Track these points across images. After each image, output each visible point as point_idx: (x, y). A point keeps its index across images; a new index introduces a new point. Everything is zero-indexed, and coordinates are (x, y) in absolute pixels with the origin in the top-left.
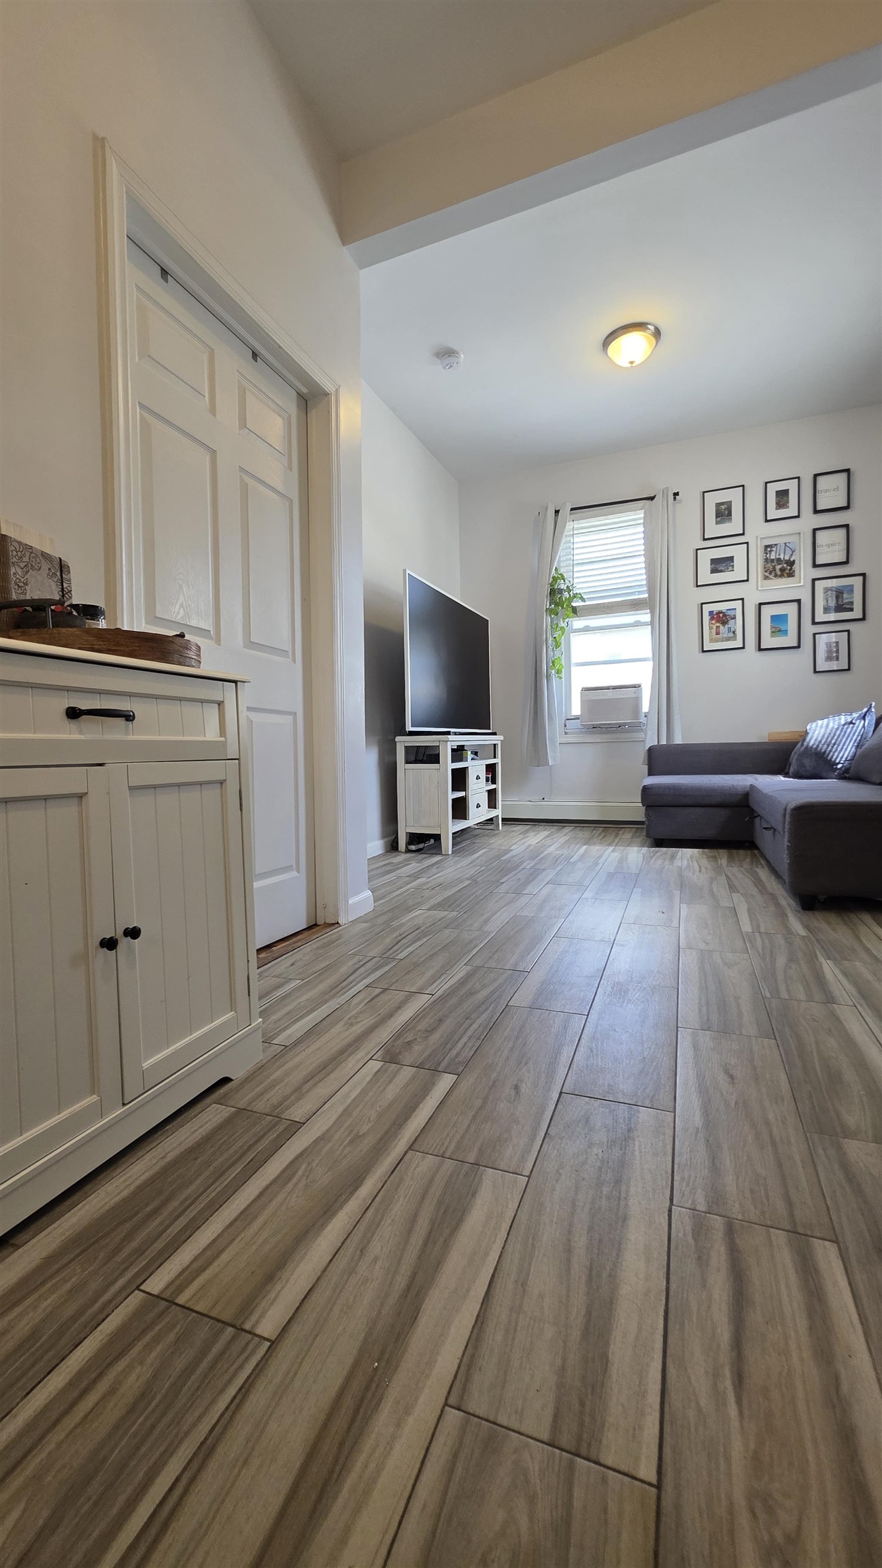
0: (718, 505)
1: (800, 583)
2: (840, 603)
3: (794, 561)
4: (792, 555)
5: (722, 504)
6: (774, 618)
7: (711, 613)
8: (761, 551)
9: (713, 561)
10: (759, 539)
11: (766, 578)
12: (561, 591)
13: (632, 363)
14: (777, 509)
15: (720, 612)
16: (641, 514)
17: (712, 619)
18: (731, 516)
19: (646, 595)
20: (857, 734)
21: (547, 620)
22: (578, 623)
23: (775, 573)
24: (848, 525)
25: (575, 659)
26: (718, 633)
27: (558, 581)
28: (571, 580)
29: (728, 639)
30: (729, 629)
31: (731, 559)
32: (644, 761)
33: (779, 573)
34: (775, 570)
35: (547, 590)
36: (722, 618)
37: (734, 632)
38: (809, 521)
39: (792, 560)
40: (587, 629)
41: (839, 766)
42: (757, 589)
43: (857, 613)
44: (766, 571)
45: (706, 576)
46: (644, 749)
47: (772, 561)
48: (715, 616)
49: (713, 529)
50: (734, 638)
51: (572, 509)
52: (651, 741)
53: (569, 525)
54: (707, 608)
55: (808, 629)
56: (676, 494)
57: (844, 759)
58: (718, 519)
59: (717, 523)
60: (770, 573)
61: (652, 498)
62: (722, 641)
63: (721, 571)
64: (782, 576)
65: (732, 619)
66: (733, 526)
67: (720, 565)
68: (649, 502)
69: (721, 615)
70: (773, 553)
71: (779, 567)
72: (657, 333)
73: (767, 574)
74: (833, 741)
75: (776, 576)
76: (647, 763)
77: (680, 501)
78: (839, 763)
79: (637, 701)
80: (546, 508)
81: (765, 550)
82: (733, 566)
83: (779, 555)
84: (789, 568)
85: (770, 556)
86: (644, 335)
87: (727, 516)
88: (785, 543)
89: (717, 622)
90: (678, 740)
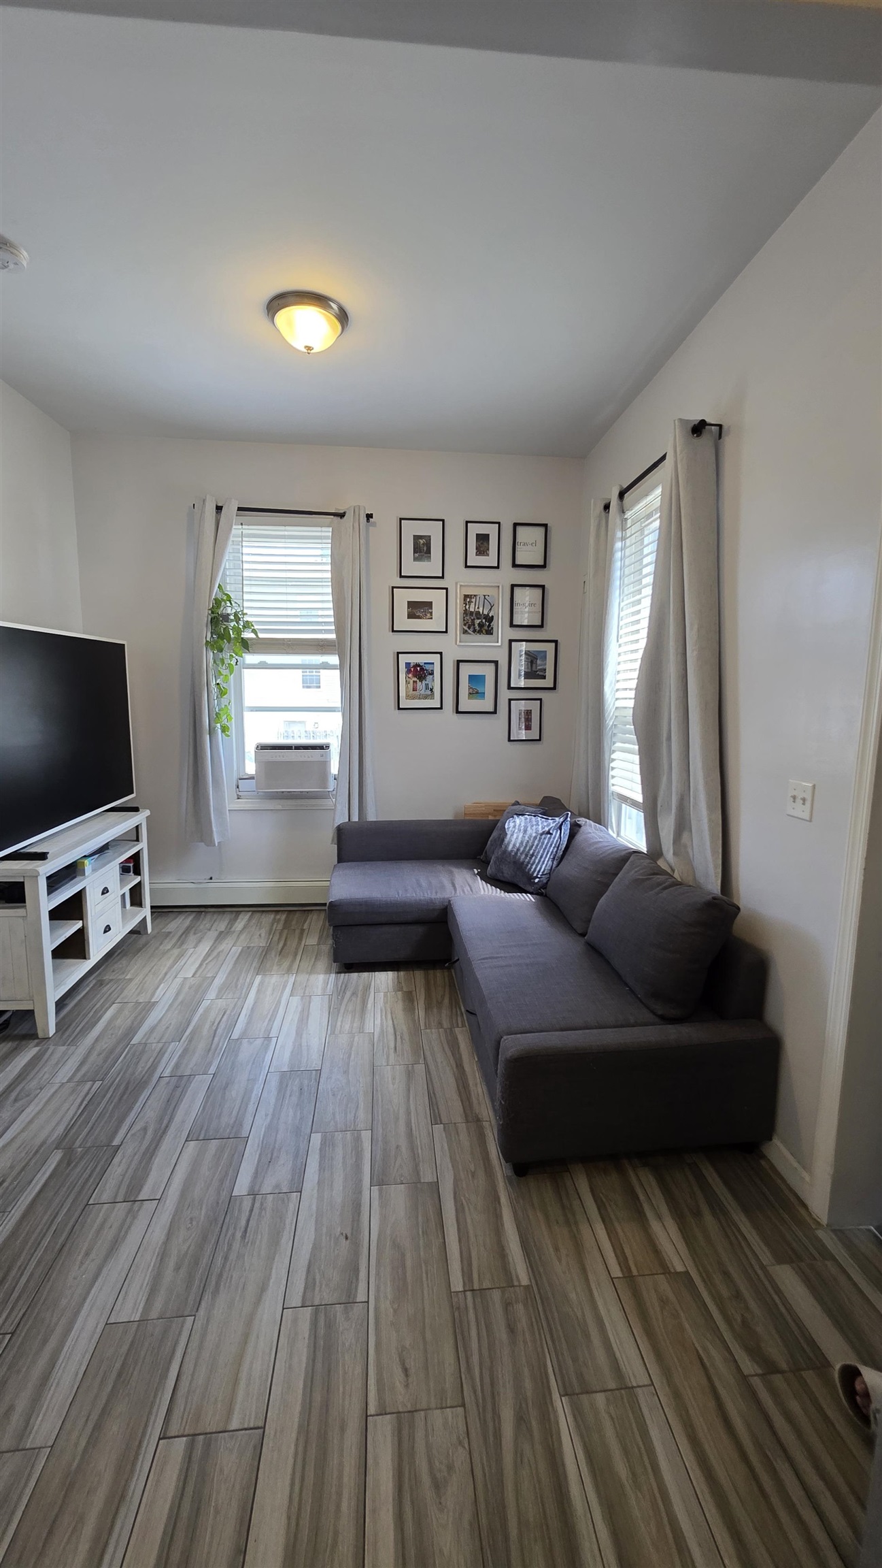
0: (416, 538)
1: (498, 642)
2: (534, 669)
3: (493, 616)
4: (491, 609)
5: (421, 537)
6: (472, 678)
7: (408, 665)
8: (460, 601)
9: (411, 605)
10: (459, 586)
11: (465, 632)
12: (226, 617)
13: (309, 348)
14: (476, 555)
15: (417, 665)
16: (328, 532)
17: (408, 671)
18: (430, 553)
19: (333, 636)
20: (553, 845)
21: (209, 656)
22: (250, 658)
23: (474, 628)
24: (544, 586)
25: (248, 701)
26: (414, 690)
27: (223, 603)
28: (240, 602)
29: (426, 697)
30: (427, 685)
31: (429, 604)
32: (333, 840)
33: (477, 628)
34: (474, 625)
35: (205, 616)
36: (420, 672)
37: (431, 690)
38: (508, 575)
39: (490, 616)
40: (263, 666)
41: (537, 880)
42: (456, 644)
43: (548, 682)
44: (465, 625)
45: (402, 622)
46: (333, 825)
47: (471, 613)
48: (412, 669)
49: (412, 566)
50: (432, 696)
51: (240, 509)
52: (341, 818)
53: (236, 530)
54: (403, 659)
55: (505, 694)
56: (369, 516)
57: (540, 873)
58: (417, 555)
59: (415, 559)
60: (469, 628)
61: (342, 516)
62: (420, 698)
63: (419, 617)
64: (480, 632)
65: (430, 674)
66: (432, 567)
67: (418, 609)
68: (337, 519)
69: (418, 668)
70: (472, 605)
71: (478, 621)
72: (343, 317)
73: (466, 628)
74: (531, 852)
75: (474, 631)
76: (336, 841)
77: (374, 524)
78: (537, 877)
79: (325, 764)
80: (204, 501)
81: (465, 600)
82: (431, 613)
83: (478, 608)
84: (487, 624)
85: (469, 608)
86: (324, 314)
87: (426, 553)
88: (485, 596)
89: (415, 676)
90: (371, 817)
